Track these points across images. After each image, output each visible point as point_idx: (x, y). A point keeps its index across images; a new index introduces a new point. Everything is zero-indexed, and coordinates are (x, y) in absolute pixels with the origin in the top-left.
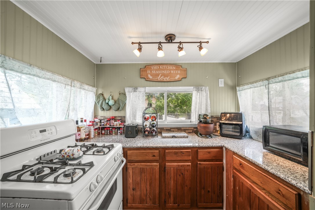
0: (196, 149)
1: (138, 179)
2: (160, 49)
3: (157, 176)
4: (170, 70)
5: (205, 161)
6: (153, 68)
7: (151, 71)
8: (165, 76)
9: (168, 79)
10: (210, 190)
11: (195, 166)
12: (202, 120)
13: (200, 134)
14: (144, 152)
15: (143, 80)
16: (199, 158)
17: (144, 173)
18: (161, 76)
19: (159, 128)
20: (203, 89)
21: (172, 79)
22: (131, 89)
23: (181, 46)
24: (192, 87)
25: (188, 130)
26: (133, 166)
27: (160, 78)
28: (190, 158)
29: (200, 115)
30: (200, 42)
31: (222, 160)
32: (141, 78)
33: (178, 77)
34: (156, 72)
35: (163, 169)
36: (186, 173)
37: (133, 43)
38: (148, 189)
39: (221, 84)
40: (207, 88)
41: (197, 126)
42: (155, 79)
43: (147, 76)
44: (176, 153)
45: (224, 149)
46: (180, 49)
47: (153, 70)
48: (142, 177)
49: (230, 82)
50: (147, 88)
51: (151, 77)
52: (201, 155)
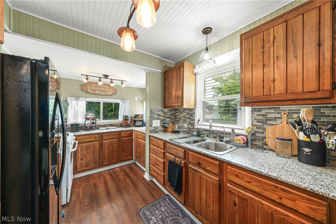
0: (120, 132)
1: (85, 153)
2: (100, 81)
3: (98, 149)
4: (105, 88)
5: (124, 137)
6: (92, 85)
7: (91, 87)
8: (101, 91)
9: (103, 93)
10: (127, 151)
11: (119, 141)
12: (125, 118)
13: (124, 127)
14: (89, 137)
15: (84, 93)
16: (121, 136)
17: (89, 148)
18: (99, 91)
19: (97, 126)
20: (126, 102)
21: (107, 94)
22: (73, 98)
23: (112, 81)
24: (120, 100)
25: (117, 125)
26: (81, 146)
27: (97, 92)
28: (117, 137)
29: (124, 116)
30: (122, 81)
31: (132, 136)
32: (82, 91)
33: (110, 93)
34: (94, 88)
35: (101, 145)
36: (114, 144)
37: (82, 75)
38: (92, 157)
39: (137, 99)
40: (129, 101)
41: (121, 123)
42: (93, 93)
43: (87, 90)
44: (109, 135)
45: (133, 131)
46: (112, 82)
47: (93, 87)
48: (88, 151)
49: (141, 99)
50: (87, 98)
51: (90, 91)
52: (123, 134)
